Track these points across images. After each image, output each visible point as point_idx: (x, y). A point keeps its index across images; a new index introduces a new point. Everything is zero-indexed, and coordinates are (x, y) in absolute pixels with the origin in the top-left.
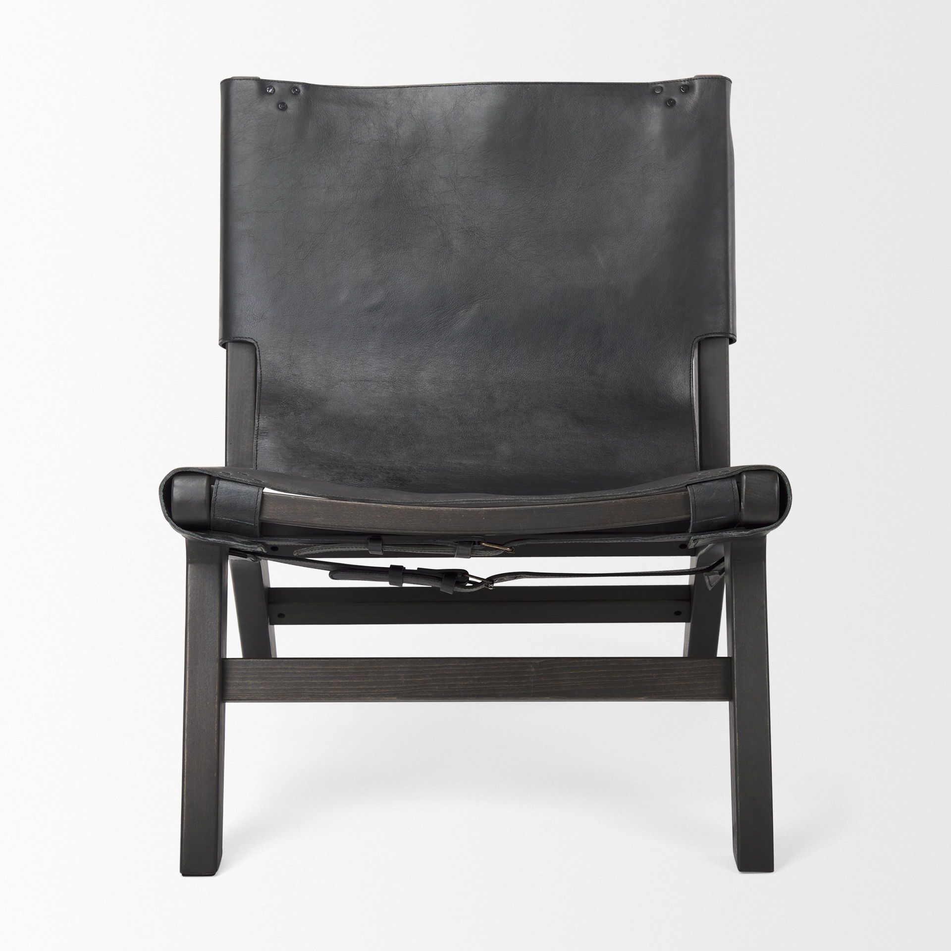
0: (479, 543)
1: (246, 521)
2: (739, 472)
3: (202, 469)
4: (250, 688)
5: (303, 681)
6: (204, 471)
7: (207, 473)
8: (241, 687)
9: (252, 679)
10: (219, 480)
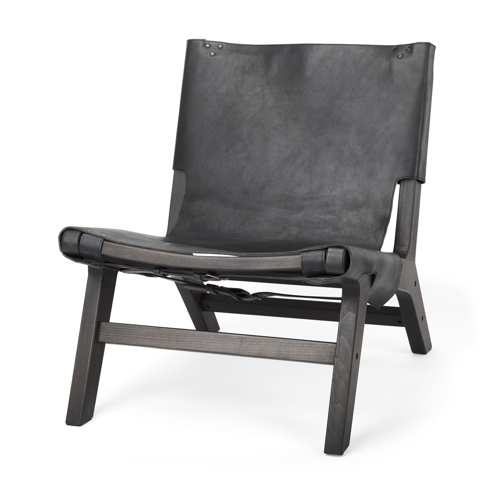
0: (204, 274)
1: (95, 255)
2: (327, 247)
3: (78, 228)
4: (111, 337)
5: (135, 336)
6: (79, 229)
7: (80, 230)
8: (106, 336)
9: (112, 333)
10: (85, 234)
